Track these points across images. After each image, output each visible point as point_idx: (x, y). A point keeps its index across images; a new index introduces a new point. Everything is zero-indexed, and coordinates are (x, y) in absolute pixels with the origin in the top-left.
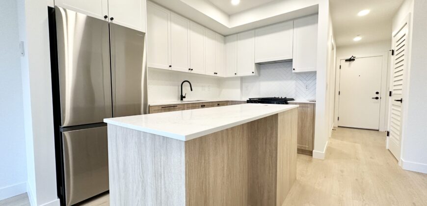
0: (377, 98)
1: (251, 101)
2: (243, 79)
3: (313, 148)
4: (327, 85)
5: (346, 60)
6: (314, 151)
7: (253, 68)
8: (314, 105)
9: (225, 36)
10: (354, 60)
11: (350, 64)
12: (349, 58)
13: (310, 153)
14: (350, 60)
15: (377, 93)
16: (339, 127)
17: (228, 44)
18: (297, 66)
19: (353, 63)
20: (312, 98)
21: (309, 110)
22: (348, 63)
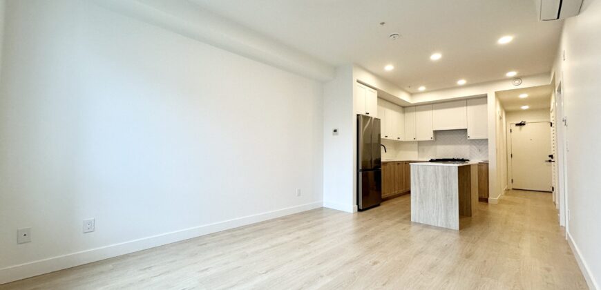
0: (550, 161)
1: (432, 161)
2: (420, 143)
3: (488, 196)
4: (497, 150)
5: (517, 125)
6: (490, 198)
7: (432, 135)
8: (488, 164)
9: (404, 107)
10: (524, 124)
11: (521, 129)
12: (519, 122)
13: (486, 200)
14: (521, 124)
15: (551, 156)
16: (513, 189)
17: (407, 115)
18: (472, 135)
19: (523, 127)
20: (485, 159)
21: (484, 168)
22: (518, 127)
